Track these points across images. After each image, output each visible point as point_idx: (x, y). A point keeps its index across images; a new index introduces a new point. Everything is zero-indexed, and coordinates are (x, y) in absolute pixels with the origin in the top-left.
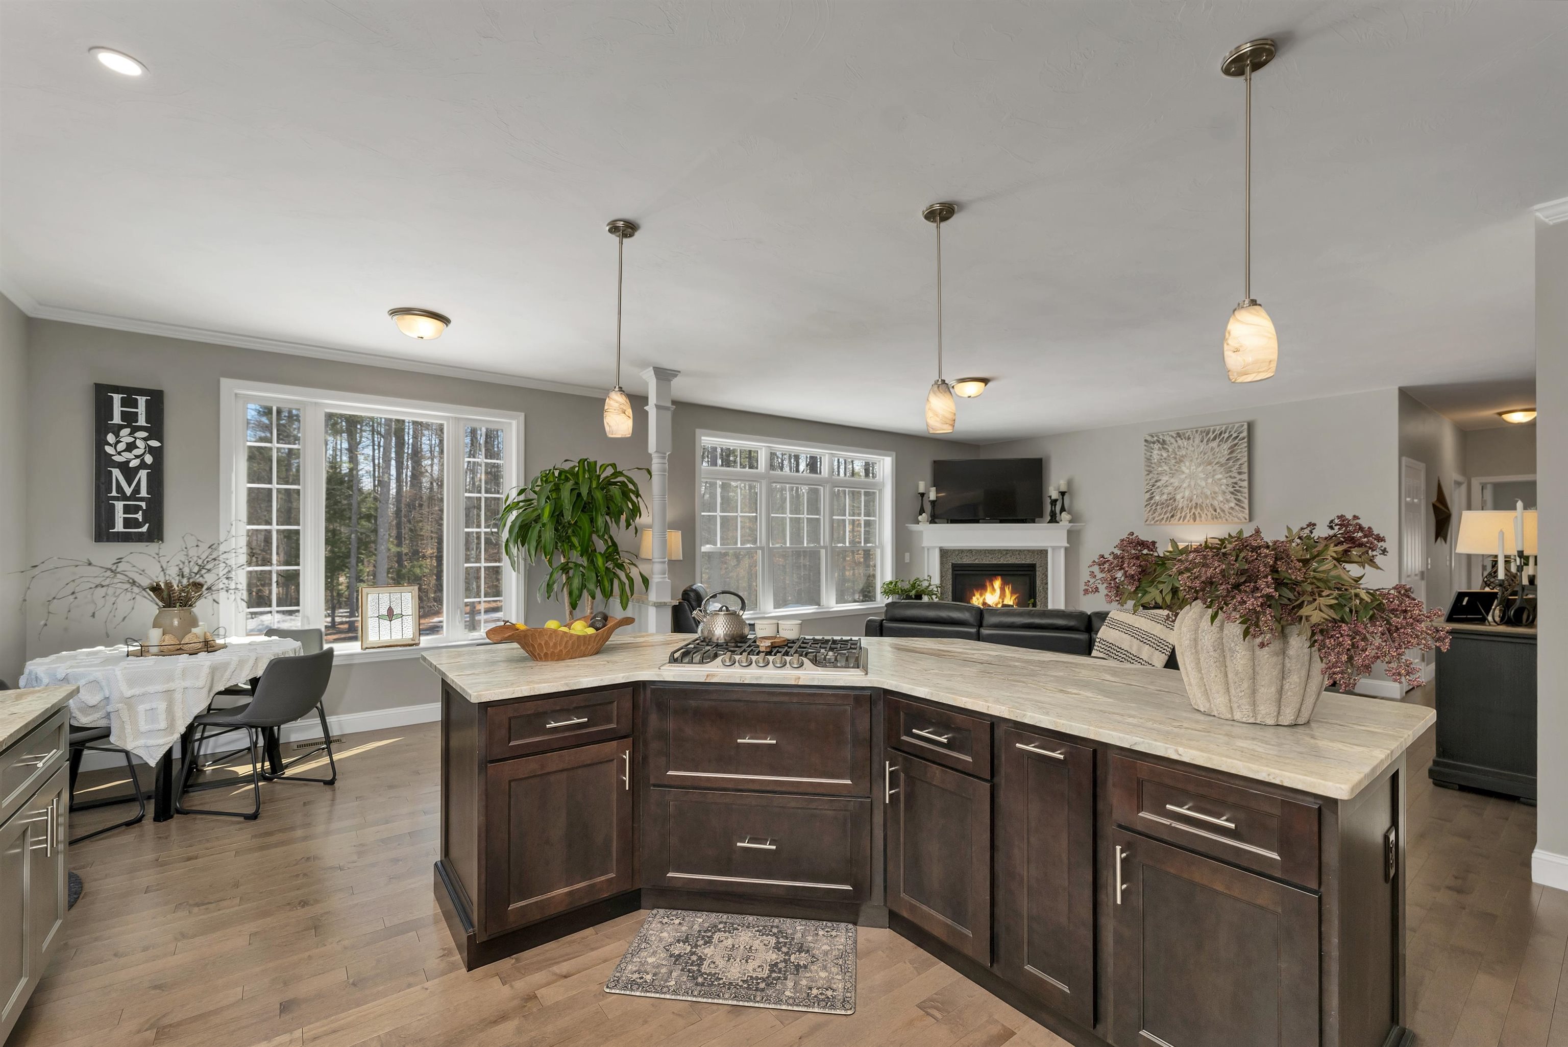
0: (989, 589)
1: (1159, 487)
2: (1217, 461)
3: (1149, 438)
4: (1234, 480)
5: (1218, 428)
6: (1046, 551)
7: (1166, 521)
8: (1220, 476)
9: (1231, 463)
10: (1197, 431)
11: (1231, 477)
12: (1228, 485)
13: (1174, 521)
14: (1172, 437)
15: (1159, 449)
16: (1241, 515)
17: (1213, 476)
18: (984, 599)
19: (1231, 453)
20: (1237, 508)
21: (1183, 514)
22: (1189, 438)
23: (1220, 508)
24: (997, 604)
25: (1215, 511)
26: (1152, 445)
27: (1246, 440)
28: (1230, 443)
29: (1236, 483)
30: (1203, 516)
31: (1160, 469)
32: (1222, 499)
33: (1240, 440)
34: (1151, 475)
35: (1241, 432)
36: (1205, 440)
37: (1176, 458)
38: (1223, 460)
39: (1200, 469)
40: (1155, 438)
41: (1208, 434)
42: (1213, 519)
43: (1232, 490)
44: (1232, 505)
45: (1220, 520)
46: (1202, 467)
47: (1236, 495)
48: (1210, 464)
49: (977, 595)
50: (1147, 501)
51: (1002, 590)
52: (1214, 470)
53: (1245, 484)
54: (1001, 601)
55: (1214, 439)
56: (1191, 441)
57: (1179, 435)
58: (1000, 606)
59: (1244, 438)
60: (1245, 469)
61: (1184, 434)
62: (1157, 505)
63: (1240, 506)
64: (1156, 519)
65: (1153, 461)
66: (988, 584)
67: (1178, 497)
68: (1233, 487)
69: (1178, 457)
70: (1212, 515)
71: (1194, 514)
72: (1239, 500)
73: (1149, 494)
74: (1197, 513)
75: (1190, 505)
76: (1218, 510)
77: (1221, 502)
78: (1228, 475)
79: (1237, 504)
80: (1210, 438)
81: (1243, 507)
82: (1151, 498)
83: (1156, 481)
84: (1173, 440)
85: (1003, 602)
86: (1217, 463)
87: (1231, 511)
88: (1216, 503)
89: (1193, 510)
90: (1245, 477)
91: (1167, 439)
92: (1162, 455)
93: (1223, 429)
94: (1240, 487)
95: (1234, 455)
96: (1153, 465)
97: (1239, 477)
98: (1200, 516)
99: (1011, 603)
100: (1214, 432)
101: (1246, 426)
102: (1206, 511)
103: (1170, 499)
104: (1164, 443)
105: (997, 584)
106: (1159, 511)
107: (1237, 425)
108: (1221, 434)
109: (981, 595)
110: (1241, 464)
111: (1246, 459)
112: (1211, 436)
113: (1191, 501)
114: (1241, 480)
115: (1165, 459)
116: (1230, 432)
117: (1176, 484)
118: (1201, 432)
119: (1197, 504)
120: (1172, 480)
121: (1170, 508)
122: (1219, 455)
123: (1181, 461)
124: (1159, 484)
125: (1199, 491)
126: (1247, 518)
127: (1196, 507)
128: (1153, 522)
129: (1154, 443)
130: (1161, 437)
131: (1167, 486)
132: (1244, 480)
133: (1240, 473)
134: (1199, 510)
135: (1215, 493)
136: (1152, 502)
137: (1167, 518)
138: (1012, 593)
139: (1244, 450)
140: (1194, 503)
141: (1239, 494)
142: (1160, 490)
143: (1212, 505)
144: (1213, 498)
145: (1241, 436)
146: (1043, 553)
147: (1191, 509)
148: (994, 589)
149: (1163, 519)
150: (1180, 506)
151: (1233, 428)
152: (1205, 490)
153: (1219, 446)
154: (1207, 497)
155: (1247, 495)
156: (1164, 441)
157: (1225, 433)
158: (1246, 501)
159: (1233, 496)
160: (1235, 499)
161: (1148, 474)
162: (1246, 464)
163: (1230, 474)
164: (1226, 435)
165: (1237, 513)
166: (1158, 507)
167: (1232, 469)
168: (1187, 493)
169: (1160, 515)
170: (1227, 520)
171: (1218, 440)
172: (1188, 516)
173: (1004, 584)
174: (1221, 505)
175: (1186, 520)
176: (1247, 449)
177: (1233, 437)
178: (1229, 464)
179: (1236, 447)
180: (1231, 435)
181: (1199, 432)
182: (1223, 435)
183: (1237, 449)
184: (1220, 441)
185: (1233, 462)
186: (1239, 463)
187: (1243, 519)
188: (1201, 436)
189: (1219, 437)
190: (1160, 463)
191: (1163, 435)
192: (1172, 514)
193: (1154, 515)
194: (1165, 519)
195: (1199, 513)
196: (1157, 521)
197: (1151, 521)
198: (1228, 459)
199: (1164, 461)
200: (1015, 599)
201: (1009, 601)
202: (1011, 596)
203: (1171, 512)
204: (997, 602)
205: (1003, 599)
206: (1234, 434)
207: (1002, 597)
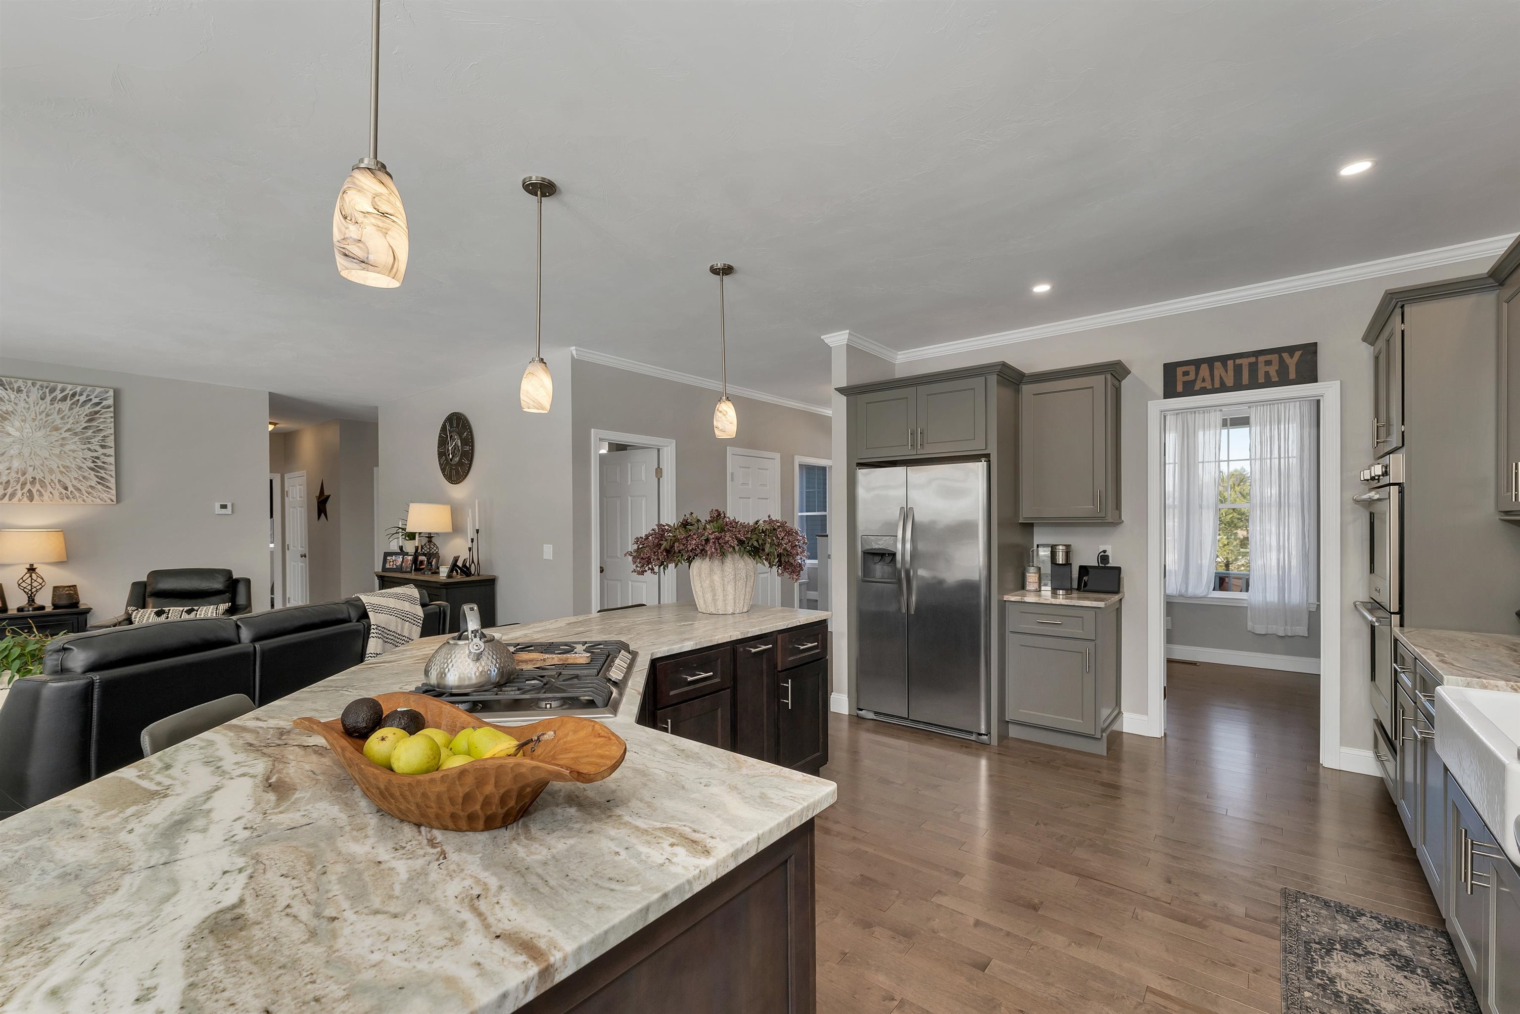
2: (68, 426)
4: (95, 454)
5: (69, 386)
8: (72, 446)
9: (90, 433)
10: (33, 385)
11: (89, 449)
12: (85, 459)
16: (104, 496)
17: (62, 445)
19: (90, 421)
20: (99, 487)
22: (19, 390)
23: (74, 486)
25: (66, 488)
27: (112, 409)
28: (87, 409)
29: (97, 458)
30: (47, 494)
32: (76, 476)
33: (103, 408)
35: (105, 399)
36: (48, 398)
38: (78, 428)
39: (39, 433)
41: (52, 390)
42: (62, 499)
43: (92, 465)
44: (93, 483)
45: (74, 501)
46: (42, 432)
47: (98, 472)
48: (56, 429)
52: (63, 439)
53: (112, 460)
55: (64, 400)
56: (23, 395)
59: (109, 407)
60: (111, 442)
63: (103, 485)
68: (94, 462)
70: (61, 494)
71: (30, 491)
72: (102, 478)
74: (34, 491)
75: (22, 479)
76: (70, 488)
77: (76, 479)
78: (85, 447)
79: (99, 483)
80: (55, 397)
81: (107, 487)
86: (69, 430)
87: (90, 490)
88: (66, 480)
89: (28, 486)
90: (111, 451)
93: (78, 390)
94: (104, 463)
95: (95, 424)
97: (101, 451)
98: (41, 495)
100: (62, 390)
101: (111, 394)
102: (49, 488)
107: (98, 390)
108: (74, 395)
110: (104, 436)
111: (112, 431)
112: (59, 395)
113: (24, 474)
114: (105, 455)
116: (88, 395)
118: (42, 386)
119: (34, 479)
122: (71, 421)
125: (38, 462)
126: (114, 499)
127: (33, 483)
132: (109, 456)
133: (103, 446)
134: (38, 486)
135: (65, 467)
139: (108, 421)
140: (29, 477)
141: (101, 471)
143: (60, 481)
144: (61, 473)
145: (105, 403)
147: (24, 484)
151: (93, 391)
152: (48, 462)
153: (71, 409)
154: (51, 471)
155: (113, 474)
157: (81, 395)
158: (113, 480)
159: (93, 472)
160: (97, 476)
162: (112, 437)
163: (89, 446)
164: (83, 398)
165: (99, 494)
167: (92, 441)
168: (15, 464)
170: (84, 501)
171: (69, 402)
172: (19, 493)
174: (75, 483)
175: (15, 500)
176: (113, 420)
177: (92, 402)
178: (88, 434)
179: (97, 416)
180: (91, 400)
181: (38, 386)
182: (77, 398)
183: (100, 418)
184: (72, 404)
185: (94, 432)
186: (102, 435)
187: (109, 501)
188: (41, 392)
189: (71, 399)
195: (38, 491)
198: (85, 428)
206: (95, 400)
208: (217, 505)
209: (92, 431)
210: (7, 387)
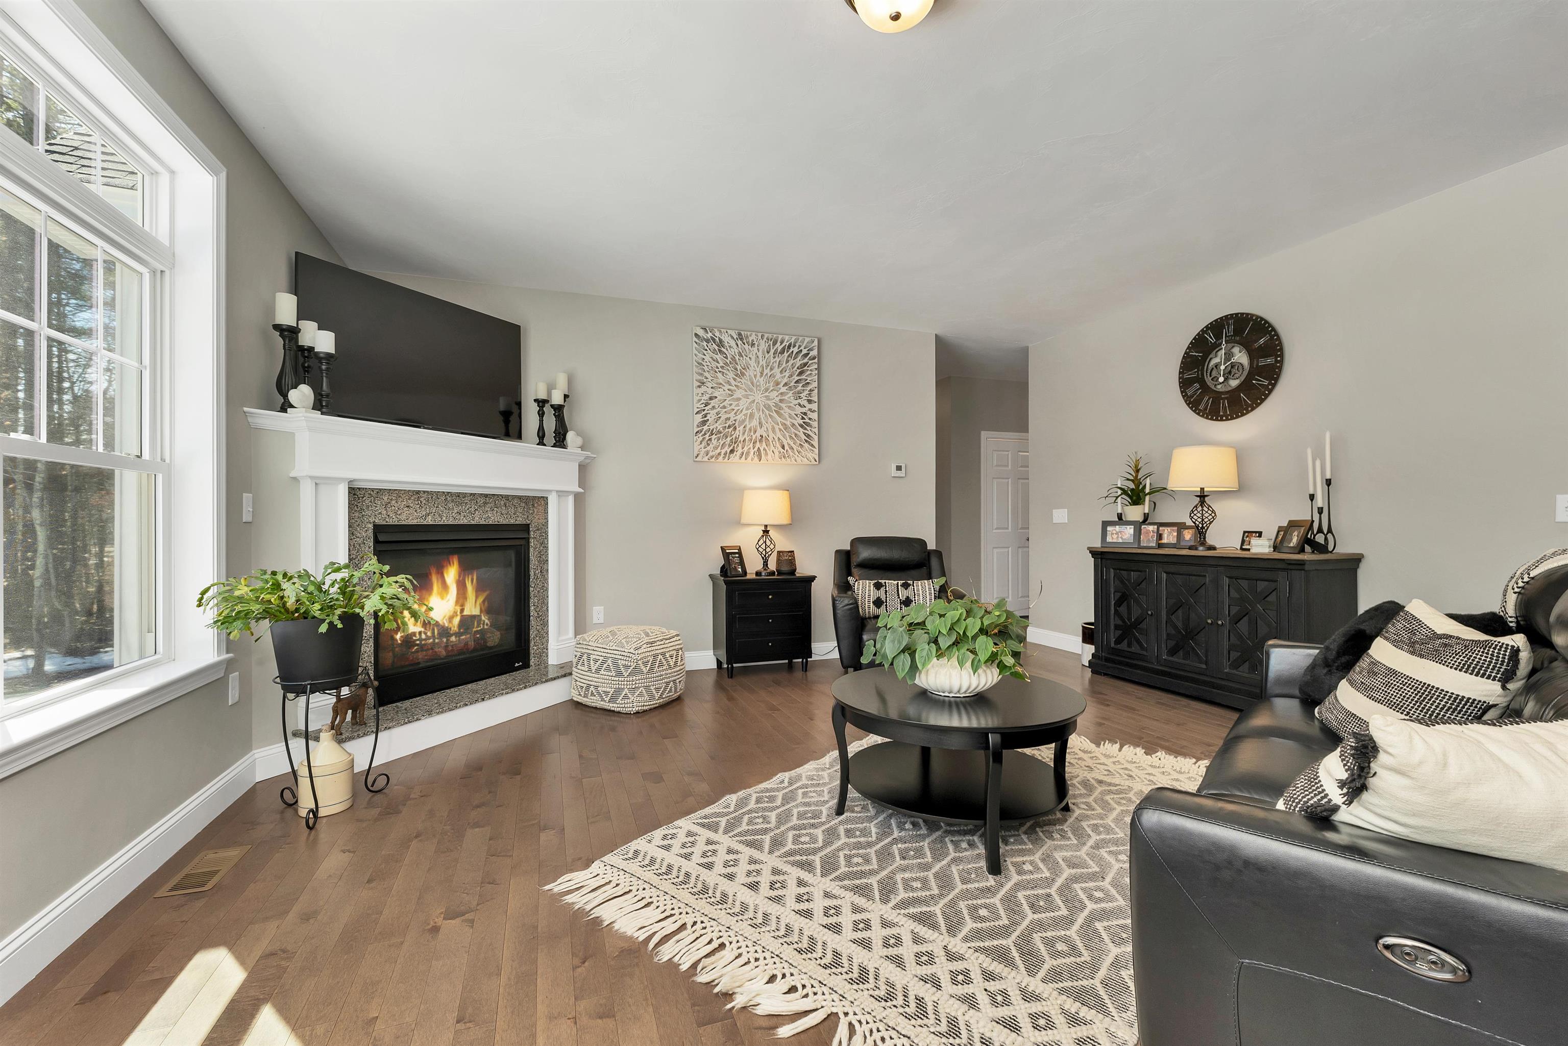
0: (436, 587)
1: (714, 408)
2: (785, 380)
3: (701, 333)
4: (804, 410)
5: (786, 337)
6: (545, 499)
7: (724, 458)
8: (788, 402)
10: (762, 337)
11: (800, 405)
12: (797, 415)
13: (735, 458)
14: (732, 337)
15: (714, 351)
16: (810, 455)
18: (427, 610)
19: (800, 374)
20: (806, 445)
21: (746, 449)
22: (753, 345)
23: (788, 444)
24: (451, 619)
25: (783, 447)
26: (705, 344)
27: (816, 360)
28: (798, 361)
29: (805, 414)
30: (770, 453)
31: (715, 381)
32: (790, 433)
33: (810, 359)
34: (703, 389)
35: (812, 349)
36: (772, 351)
37: (736, 369)
38: (792, 382)
40: (710, 335)
41: (775, 343)
42: (780, 458)
43: (801, 422)
44: (801, 441)
45: (788, 460)
47: (806, 429)
48: (777, 383)
50: (698, 427)
51: (461, 585)
52: (781, 394)
53: (815, 416)
54: (458, 609)
55: (782, 352)
56: (755, 349)
57: (740, 337)
58: (457, 620)
59: (814, 358)
60: (815, 397)
61: (747, 337)
62: (712, 434)
63: (809, 443)
64: (711, 454)
66: (433, 575)
67: (739, 425)
68: (803, 418)
69: (739, 367)
70: (780, 452)
71: (759, 450)
72: (808, 436)
73: (700, 416)
74: (762, 449)
75: (754, 438)
76: (786, 447)
77: (790, 436)
78: (797, 402)
79: (806, 441)
80: (777, 349)
81: (812, 445)
82: (704, 423)
83: (711, 399)
84: (733, 343)
85: (462, 611)
86: (786, 384)
87: (800, 449)
88: (782, 437)
89: (758, 445)
90: (814, 406)
91: (726, 339)
92: (717, 362)
93: (793, 340)
94: (810, 419)
95: (803, 377)
96: (706, 374)
97: (809, 406)
98: (766, 454)
99: (478, 613)
101: (816, 343)
102: (772, 448)
103: (729, 427)
104: (721, 343)
105: (452, 572)
106: (714, 442)
107: (807, 339)
108: (789, 347)
109: (422, 603)
110: (811, 390)
111: (816, 384)
112: (779, 347)
113: (755, 432)
115: (722, 367)
116: (800, 346)
117: (737, 407)
118: (768, 339)
119: (762, 436)
120: (730, 400)
121: (729, 439)
122: (787, 374)
123: (743, 374)
124: (714, 403)
126: (817, 460)
127: (761, 441)
128: (706, 459)
129: (707, 341)
130: (717, 334)
131: (724, 407)
132: (814, 411)
133: (810, 401)
134: (764, 445)
136: (705, 428)
137: (725, 454)
138: (480, 590)
139: (814, 373)
140: (758, 434)
141: (808, 428)
142: (715, 411)
143: (779, 439)
145: (811, 354)
146: (537, 502)
147: (755, 443)
148: (445, 586)
149: (719, 454)
150: (741, 438)
151: (803, 342)
153: (787, 362)
155: (816, 430)
156: (720, 340)
157: (794, 346)
158: (816, 438)
159: (802, 430)
160: (805, 434)
161: (699, 387)
162: (816, 391)
163: (799, 401)
164: (796, 350)
165: (806, 453)
166: (714, 437)
167: (802, 395)
169: (716, 448)
170: (795, 460)
171: (786, 354)
172: (752, 452)
173: (465, 569)
174: (790, 441)
175: (749, 458)
176: (817, 372)
177: (803, 353)
178: (800, 388)
179: (806, 368)
180: (801, 350)
181: (765, 339)
182: (792, 349)
183: (808, 370)
184: (789, 356)
185: (803, 386)
186: (809, 389)
187: (813, 460)
188: (767, 345)
189: (788, 352)
190: (716, 372)
191: (720, 332)
192: (731, 448)
193: (708, 448)
194: (722, 455)
195: (764, 449)
196: (712, 457)
197: (703, 457)
198: (797, 382)
199: (720, 369)
200: (484, 601)
201: (472, 608)
202: (477, 597)
203: (730, 446)
204: (451, 614)
205: (462, 605)
206: (805, 351)
207: (461, 601)
208: (894, 467)
209: (801, 385)
210: (745, 341)
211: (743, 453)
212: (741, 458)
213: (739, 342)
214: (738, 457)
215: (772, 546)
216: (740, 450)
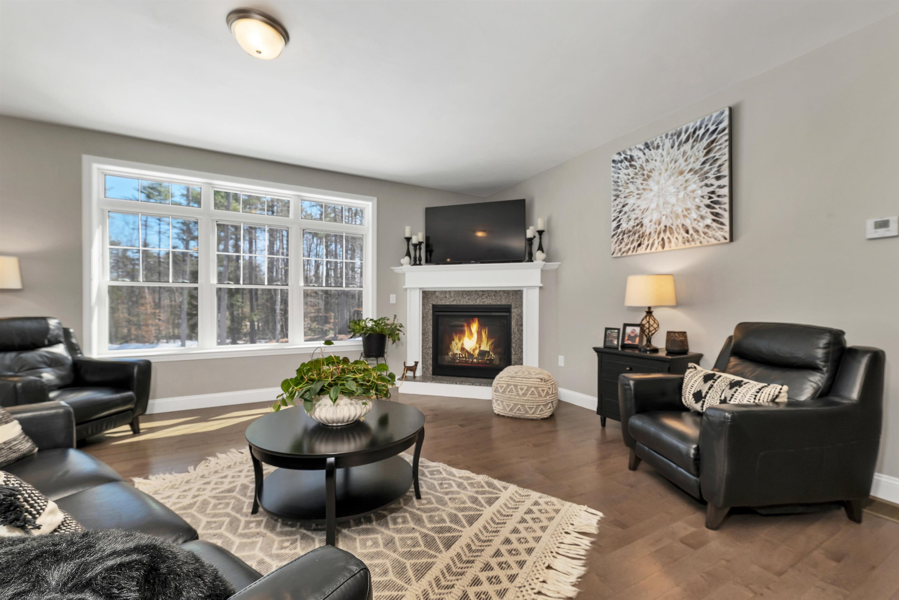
0: (467, 333)
1: (626, 213)
2: (689, 167)
3: (617, 158)
4: (711, 189)
5: (691, 125)
6: (522, 292)
7: (633, 251)
8: (693, 187)
9: (707, 167)
10: (666, 136)
11: (707, 185)
12: (703, 197)
13: (641, 250)
14: (640, 149)
15: (627, 167)
16: (719, 234)
17: (686, 188)
18: (463, 344)
19: (708, 153)
20: (715, 225)
21: (651, 241)
22: (658, 147)
23: (693, 228)
24: (474, 350)
25: (687, 232)
26: (619, 165)
27: (727, 131)
28: (706, 141)
29: (713, 192)
30: (673, 240)
31: (627, 191)
32: (696, 217)
33: (719, 133)
34: (619, 200)
35: (720, 123)
37: (643, 175)
38: (698, 166)
39: (670, 182)
40: (623, 156)
41: (679, 135)
42: (684, 243)
43: (708, 202)
44: (709, 221)
45: (693, 244)
46: (672, 178)
47: (714, 208)
48: (681, 173)
49: (456, 340)
50: (614, 231)
51: (479, 333)
52: (686, 181)
53: (726, 191)
54: (478, 346)
55: (687, 140)
56: (660, 150)
57: (647, 146)
58: (477, 352)
59: (724, 130)
60: (725, 171)
61: (653, 143)
62: (624, 234)
63: (718, 222)
64: (623, 250)
65: (620, 184)
66: (466, 329)
67: (646, 222)
68: (710, 198)
69: (646, 172)
70: (683, 238)
71: (663, 239)
72: (717, 215)
73: (616, 222)
74: (666, 238)
75: (658, 229)
76: (691, 231)
77: (695, 220)
78: (703, 183)
79: (714, 220)
80: (681, 141)
81: (722, 224)
82: (618, 227)
83: (623, 206)
84: (641, 154)
85: (480, 347)
86: (691, 170)
87: (706, 230)
88: (688, 223)
89: (662, 235)
90: (725, 181)
91: (636, 153)
92: (629, 175)
93: (699, 124)
94: (719, 196)
95: (711, 155)
96: (620, 188)
97: (717, 183)
98: (670, 242)
99: (487, 349)
100: (686, 131)
101: (727, 113)
102: (676, 234)
103: (637, 225)
104: (632, 159)
105: (475, 327)
106: (626, 240)
107: (715, 115)
108: (694, 132)
109: (460, 340)
110: (720, 166)
111: (726, 157)
112: (683, 137)
113: (659, 224)
114: (720, 187)
115: (633, 178)
116: (706, 126)
117: (643, 207)
118: (672, 135)
119: (666, 227)
120: (639, 202)
121: (637, 235)
122: (692, 160)
123: (649, 177)
124: (625, 209)
125: (669, 210)
126: (727, 237)
127: (665, 231)
128: (619, 255)
129: (621, 162)
130: (628, 153)
131: (634, 210)
132: (724, 186)
133: (718, 178)
134: (668, 233)
135: (687, 209)
136: (619, 230)
137: (634, 248)
138: (489, 337)
139: (723, 146)
140: (662, 226)
141: (717, 206)
142: (627, 215)
143: (683, 225)
144: (685, 216)
145: (721, 127)
146: (518, 294)
147: (659, 233)
148: (471, 333)
149: (629, 249)
150: (647, 233)
151: (710, 120)
152: (675, 209)
153: (693, 147)
154: (677, 216)
155: (727, 206)
156: (631, 157)
157: (700, 128)
158: (726, 215)
159: (709, 210)
160: (712, 213)
161: (615, 200)
162: (727, 164)
163: (706, 181)
164: (702, 131)
165: (714, 232)
166: (626, 236)
167: (708, 175)
168: (655, 216)
169: (627, 245)
170: (701, 242)
171: (691, 141)
172: (656, 242)
173: (481, 326)
174: (695, 224)
175: (654, 249)
176: (728, 143)
177: (710, 132)
178: (705, 169)
179: (714, 144)
180: (708, 130)
181: (669, 137)
182: (697, 133)
183: (716, 146)
184: (694, 141)
185: (711, 165)
186: (718, 165)
187: (723, 239)
188: (671, 141)
189: (693, 137)
190: (627, 183)
191: (630, 150)
192: (639, 242)
193: (621, 246)
194: (632, 249)
195: (668, 238)
196: (624, 252)
197: (617, 253)
198: (704, 163)
199: (631, 180)
200: (491, 344)
201: (485, 347)
202: (488, 341)
203: (637, 240)
204: (474, 348)
205: (480, 344)
206: (712, 128)
207: (479, 342)
208: (870, 224)
209: (709, 164)
210: (651, 148)
211: (648, 245)
212: (646, 249)
213: (646, 151)
214: (644, 249)
215: (655, 326)
216: (646, 243)
